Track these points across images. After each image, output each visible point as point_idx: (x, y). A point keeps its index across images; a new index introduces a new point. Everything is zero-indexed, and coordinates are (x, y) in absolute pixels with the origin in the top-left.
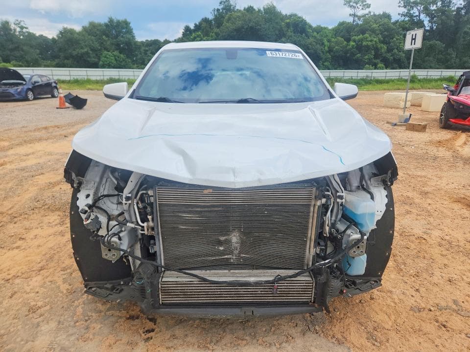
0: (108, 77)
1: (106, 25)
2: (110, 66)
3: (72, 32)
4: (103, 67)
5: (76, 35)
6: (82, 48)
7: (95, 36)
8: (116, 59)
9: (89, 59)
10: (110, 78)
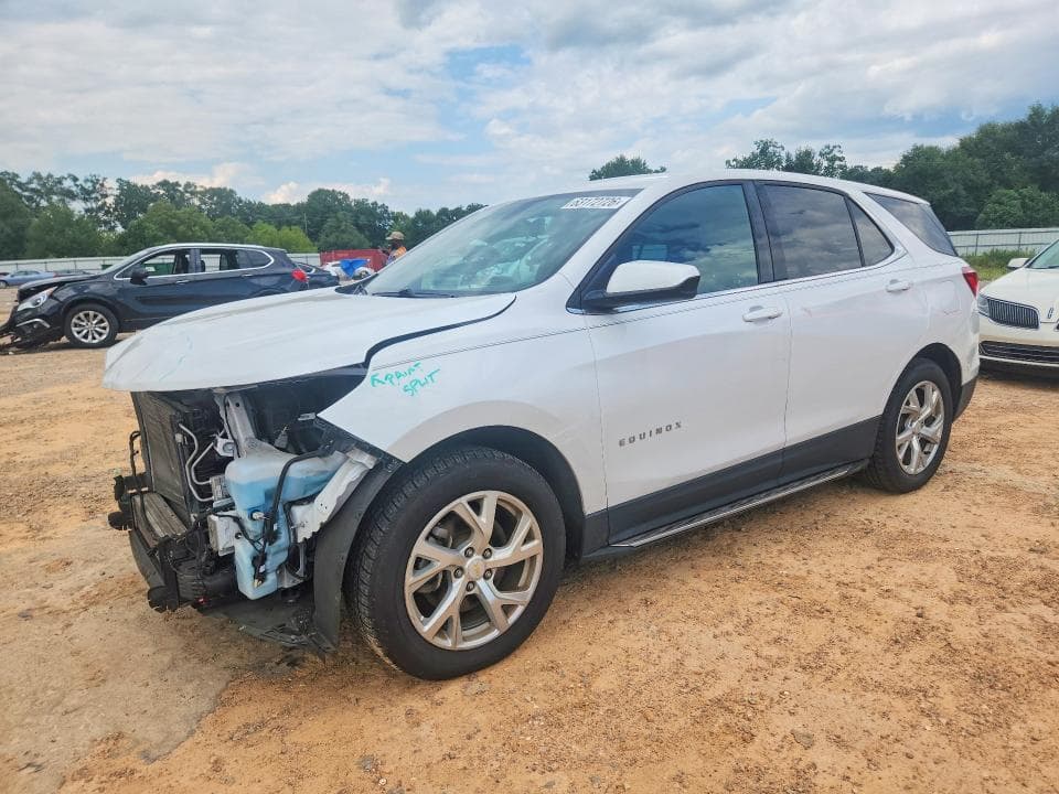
0: (988, 250)
1: (1021, 127)
2: (1002, 222)
3: (931, 153)
4: (985, 226)
5: (939, 160)
6: (946, 187)
7: (984, 157)
8: (1024, 205)
9: (954, 210)
10: (992, 251)
